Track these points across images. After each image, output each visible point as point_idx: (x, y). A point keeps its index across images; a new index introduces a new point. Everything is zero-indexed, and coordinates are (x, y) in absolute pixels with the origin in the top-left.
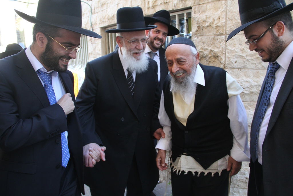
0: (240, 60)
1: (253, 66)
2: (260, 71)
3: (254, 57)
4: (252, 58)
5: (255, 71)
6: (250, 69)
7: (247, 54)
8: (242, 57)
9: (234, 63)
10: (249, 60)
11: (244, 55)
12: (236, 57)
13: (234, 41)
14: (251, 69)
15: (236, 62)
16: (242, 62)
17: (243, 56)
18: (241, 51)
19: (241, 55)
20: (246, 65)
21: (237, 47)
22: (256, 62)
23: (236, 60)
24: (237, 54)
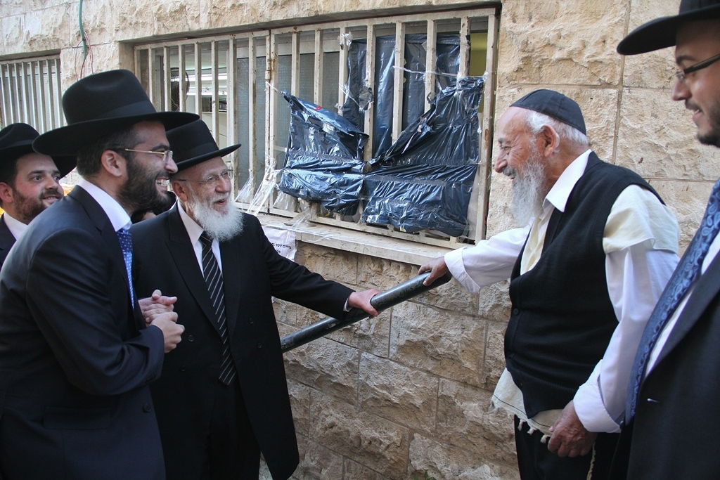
0: (651, 156)
1: (678, 173)
2: (691, 184)
3: (684, 149)
4: (680, 151)
5: (681, 185)
6: (669, 180)
7: (668, 140)
8: (656, 147)
9: (636, 163)
10: (672, 158)
11: (662, 143)
12: (642, 149)
13: (640, 104)
14: (673, 179)
15: (641, 161)
16: (656, 160)
17: (661, 147)
18: (656, 132)
19: (656, 142)
20: (664, 169)
21: (647, 122)
22: (686, 163)
23: (642, 155)
24: (646, 139)
